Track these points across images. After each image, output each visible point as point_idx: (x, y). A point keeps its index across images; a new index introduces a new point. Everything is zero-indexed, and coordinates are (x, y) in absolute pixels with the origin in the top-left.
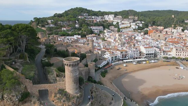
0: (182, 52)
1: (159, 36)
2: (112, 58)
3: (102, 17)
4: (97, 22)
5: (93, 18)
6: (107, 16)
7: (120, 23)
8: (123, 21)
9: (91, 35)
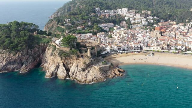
0: (157, 47)
1: (156, 34)
2: (111, 50)
3: (115, 10)
4: (110, 17)
5: (105, 13)
6: (120, 9)
7: (131, 19)
8: (135, 16)
9: (100, 33)
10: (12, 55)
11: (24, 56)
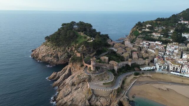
10: (52, 49)
11: (60, 52)
